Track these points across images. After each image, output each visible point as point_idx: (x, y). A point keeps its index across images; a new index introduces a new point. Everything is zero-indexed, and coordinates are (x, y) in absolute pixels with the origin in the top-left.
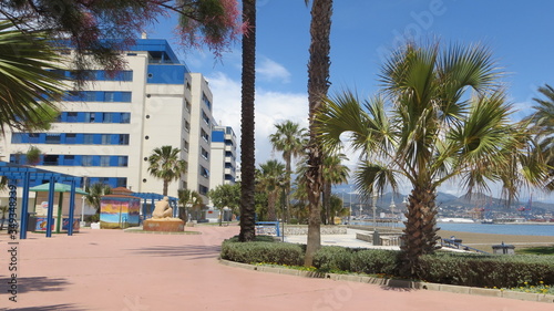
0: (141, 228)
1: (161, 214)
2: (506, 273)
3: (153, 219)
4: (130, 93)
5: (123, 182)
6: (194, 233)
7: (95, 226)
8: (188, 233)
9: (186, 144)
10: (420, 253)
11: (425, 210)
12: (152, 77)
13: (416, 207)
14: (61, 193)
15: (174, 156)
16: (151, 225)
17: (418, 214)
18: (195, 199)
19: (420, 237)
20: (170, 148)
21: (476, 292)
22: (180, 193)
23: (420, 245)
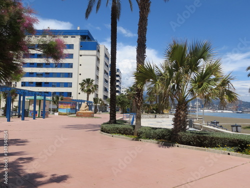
0: (75, 115)
1: (84, 109)
2: (211, 141)
3: (80, 111)
4: (72, 54)
5: (70, 94)
6: (98, 118)
7: (56, 114)
8: (96, 117)
9: (97, 77)
10: (179, 131)
11: (182, 113)
12: (82, 47)
13: (179, 111)
14: (40, 100)
15: (91, 83)
16: (79, 114)
17: (179, 114)
18: (101, 102)
19: (180, 124)
20: (89, 79)
21: (198, 149)
22: (94, 99)
23: (180, 128)
